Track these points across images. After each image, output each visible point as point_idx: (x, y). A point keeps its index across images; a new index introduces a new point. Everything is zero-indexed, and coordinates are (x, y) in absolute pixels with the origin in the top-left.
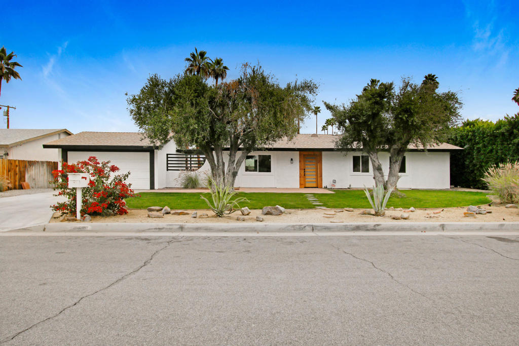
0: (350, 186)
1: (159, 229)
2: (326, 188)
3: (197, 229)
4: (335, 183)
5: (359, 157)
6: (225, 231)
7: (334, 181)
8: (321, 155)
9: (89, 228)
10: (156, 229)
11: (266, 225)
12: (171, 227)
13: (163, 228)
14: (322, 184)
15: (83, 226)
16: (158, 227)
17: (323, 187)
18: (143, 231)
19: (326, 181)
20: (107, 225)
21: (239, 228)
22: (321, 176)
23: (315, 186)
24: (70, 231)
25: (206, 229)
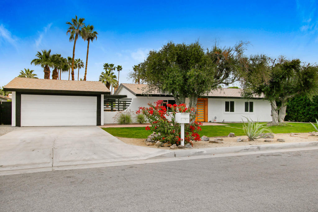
0: (224, 121)
1: (247, 149)
2: (210, 122)
3: (267, 148)
4: (216, 119)
5: (229, 102)
6: (281, 148)
7: (216, 118)
8: (207, 100)
9: (205, 152)
10: (245, 150)
11: (300, 143)
12: (253, 148)
13: (249, 149)
14: (207, 119)
15: (201, 151)
16: (246, 149)
17: (208, 121)
18: (238, 152)
19: (210, 118)
20: (216, 149)
21: (288, 146)
22: (207, 115)
23: (203, 121)
24: (193, 155)
25: (271, 148)
